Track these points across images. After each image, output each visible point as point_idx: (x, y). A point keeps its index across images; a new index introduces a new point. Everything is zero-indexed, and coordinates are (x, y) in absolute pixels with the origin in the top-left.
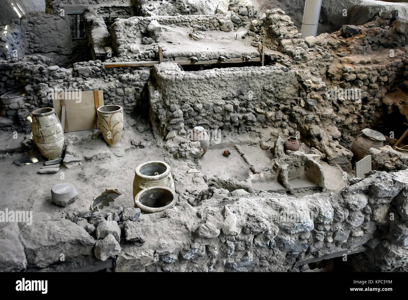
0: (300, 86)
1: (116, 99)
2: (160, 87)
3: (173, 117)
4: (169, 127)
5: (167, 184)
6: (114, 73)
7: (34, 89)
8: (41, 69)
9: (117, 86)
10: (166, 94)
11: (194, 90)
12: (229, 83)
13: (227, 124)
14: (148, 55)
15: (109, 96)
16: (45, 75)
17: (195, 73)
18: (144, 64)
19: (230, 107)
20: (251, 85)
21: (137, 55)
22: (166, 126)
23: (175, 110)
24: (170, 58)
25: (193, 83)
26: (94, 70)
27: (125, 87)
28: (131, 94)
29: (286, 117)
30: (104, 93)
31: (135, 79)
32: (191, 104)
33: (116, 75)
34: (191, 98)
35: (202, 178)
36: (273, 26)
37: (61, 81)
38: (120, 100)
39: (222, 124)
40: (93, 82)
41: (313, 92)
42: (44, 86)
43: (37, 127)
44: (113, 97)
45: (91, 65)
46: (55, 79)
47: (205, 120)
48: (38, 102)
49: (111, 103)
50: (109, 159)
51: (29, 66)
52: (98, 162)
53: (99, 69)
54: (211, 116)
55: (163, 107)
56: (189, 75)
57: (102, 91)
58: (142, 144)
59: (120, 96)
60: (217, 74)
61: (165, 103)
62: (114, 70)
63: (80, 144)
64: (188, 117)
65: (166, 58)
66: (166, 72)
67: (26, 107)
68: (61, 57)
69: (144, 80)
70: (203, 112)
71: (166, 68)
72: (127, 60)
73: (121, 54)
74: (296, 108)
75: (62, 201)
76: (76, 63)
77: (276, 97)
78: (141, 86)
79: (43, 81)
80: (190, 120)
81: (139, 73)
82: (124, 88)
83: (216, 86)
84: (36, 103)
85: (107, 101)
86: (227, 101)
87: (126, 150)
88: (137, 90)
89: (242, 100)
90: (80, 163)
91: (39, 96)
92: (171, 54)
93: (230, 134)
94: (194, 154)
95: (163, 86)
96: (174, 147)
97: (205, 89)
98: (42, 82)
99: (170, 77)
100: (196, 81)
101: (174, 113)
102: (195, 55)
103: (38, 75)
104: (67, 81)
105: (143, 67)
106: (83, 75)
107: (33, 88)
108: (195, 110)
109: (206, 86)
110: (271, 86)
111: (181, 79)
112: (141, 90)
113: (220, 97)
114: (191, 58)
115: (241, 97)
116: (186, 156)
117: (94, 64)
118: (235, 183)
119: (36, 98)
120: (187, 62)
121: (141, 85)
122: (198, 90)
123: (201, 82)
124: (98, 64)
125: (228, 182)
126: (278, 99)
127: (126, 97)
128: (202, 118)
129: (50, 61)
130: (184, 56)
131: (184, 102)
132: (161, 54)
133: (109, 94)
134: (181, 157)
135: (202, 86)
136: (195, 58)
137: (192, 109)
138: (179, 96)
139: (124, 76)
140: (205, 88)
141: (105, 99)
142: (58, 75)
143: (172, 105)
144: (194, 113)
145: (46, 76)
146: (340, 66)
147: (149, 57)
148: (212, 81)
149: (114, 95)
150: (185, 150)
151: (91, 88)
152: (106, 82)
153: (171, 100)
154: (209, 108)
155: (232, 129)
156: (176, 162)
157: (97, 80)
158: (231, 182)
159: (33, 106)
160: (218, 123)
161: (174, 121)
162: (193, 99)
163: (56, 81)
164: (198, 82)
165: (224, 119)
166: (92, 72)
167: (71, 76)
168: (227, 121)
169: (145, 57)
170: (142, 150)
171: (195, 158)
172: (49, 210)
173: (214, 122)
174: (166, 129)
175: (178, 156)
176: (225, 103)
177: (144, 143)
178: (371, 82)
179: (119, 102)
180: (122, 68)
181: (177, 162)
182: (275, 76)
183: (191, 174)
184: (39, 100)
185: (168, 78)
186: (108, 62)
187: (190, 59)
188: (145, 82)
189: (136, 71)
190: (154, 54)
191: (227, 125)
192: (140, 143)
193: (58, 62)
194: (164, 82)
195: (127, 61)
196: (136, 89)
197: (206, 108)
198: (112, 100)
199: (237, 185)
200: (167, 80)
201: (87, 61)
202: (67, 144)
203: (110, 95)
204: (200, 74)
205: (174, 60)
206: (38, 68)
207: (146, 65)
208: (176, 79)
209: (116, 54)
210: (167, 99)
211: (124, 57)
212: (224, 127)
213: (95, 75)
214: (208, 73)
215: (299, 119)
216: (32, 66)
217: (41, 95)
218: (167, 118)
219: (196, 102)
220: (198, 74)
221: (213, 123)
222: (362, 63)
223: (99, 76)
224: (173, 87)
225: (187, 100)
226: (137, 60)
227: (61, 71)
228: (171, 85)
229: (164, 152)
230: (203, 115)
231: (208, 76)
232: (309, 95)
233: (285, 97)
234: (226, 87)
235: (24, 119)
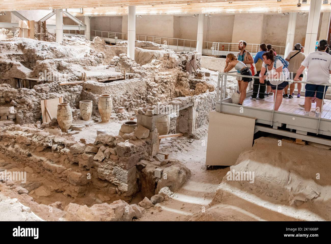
0: (148, 86)
1: (68, 102)
8: (20, 90)
9: (69, 95)
12: (124, 87)
16: (22, 93)
20: (131, 87)
24: (88, 79)
26: (51, 88)
28: (75, 99)
29: (145, 101)
31: (77, 90)
36: (126, 61)
38: (70, 103)
41: (154, 88)
42: (27, 99)
43: (65, 111)
46: (28, 95)
48: (28, 108)
58: (96, 120)
59: (69, 100)
72: (66, 81)
74: (149, 96)
77: (139, 93)
78: (79, 94)
81: (76, 87)
82: (71, 96)
88: (77, 96)
89: (128, 95)
90: (85, 128)
102: (99, 76)
106: (45, 92)
109: (117, 89)
110: (137, 87)
113: (122, 94)
115: (127, 93)
119: (26, 106)
126: (140, 94)
130: (94, 77)
135: (115, 89)
139: (72, 89)
144: (114, 102)
146: (159, 77)
148: (118, 86)
154: (119, 99)
157: (54, 93)
159: (26, 111)
176: (124, 97)
178: (171, 82)
180: (64, 86)
182: (138, 83)
187: (97, 79)
188: (81, 92)
190: (77, 77)
200: (101, 87)
203: (66, 100)
205: (90, 79)
207: (77, 83)
213: (51, 91)
215: (151, 101)
219: (115, 96)
222: (166, 75)
224: (105, 90)
226: (70, 81)
232: (153, 90)
233: (143, 92)
234: (123, 89)
235: (22, 119)
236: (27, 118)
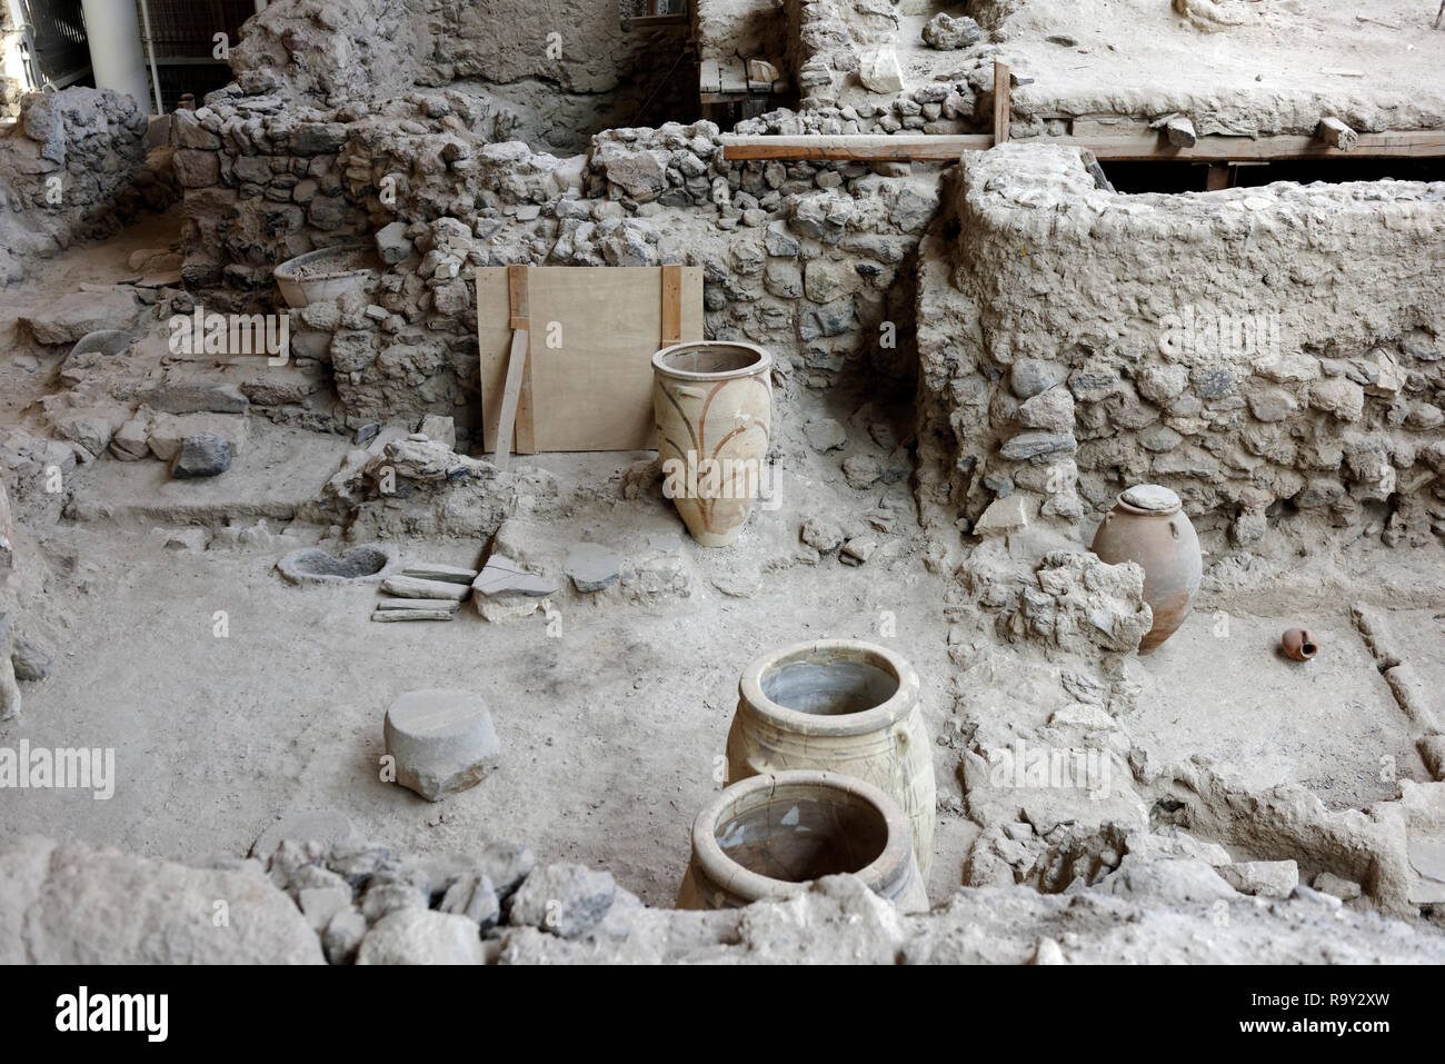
1: (762, 310)
2: (973, 266)
3: (1018, 425)
4: (995, 476)
5: (886, 765)
6: (767, 186)
7: (414, 246)
8: (450, 155)
9: (773, 252)
10: (999, 304)
11: (1146, 291)
12: (1348, 264)
13: (1321, 484)
14: (941, 102)
15: (732, 298)
16: (464, 181)
17: (1163, 204)
18: (917, 147)
19: (1346, 396)
21: (885, 104)
22: (981, 466)
23: (1035, 393)
24: (1046, 120)
25: (1146, 258)
26: (679, 169)
27: (811, 258)
28: (837, 293)
30: (707, 282)
31: (860, 220)
32: (1123, 362)
33: (777, 194)
34: (1125, 330)
35: (1123, 762)
37: (530, 212)
38: (782, 319)
39: (1290, 484)
40: (666, 226)
42: (455, 232)
44: (750, 300)
45: (670, 144)
46: (506, 202)
47: (1197, 454)
48: (421, 303)
49: (739, 332)
50: (677, 600)
51: (406, 140)
52: (627, 609)
53: (700, 166)
54: (1234, 435)
55: (980, 369)
56: (1127, 212)
57: (698, 273)
58: (852, 546)
59: (782, 298)
60: (1287, 212)
61: (987, 348)
62: (771, 173)
63: (566, 512)
64: (1105, 432)
65: (1030, 121)
66: (1013, 191)
67: (369, 323)
68: (564, 104)
69: (905, 226)
70: (1185, 411)
71: (1017, 172)
72: (836, 124)
73: (814, 97)
75: (422, 771)
76: (604, 133)
78: (885, 259)
79: (453, 208)
80: (1113, 446)
81: (882, 189)
82: (803, 261)
83: (1274, 275)
84: (412, 310)
85: (717, 320)
86: (1331, 364)
87: (770, 568)
88: (867, 274)
89: (1422, 362)
90: (547, 604)
91: (424, 278)
92: (1058, 102)
93: (1336, 540)
94: (1099, 630)
95: (984, 263)
96: (1009, 582)
97: (1211, 288)
98: (449, 214)
99: (1024, 221)
100: (1163, 247)
101: (1026, 406)
102: (1184, 107)
103: (437, 179)
104: (551, 215)
105: (906, 160)
106: (626, 193)
107: (409, 237)
108: (1144, 400)
109: (1214, 275)
111: (1083, 234)
112: (885, 276)
113: (1291, 339)
114: (1157, 124)
115: (1419, 344)
116: (1055, 634)
117: (684, 141)
118: (1302, 816)
119: (413, 284)
120: (1134, 144)
121: (888, 255)
122: (1167, 291)
123: (1192, 255)
124: (702, 143)
125: (1263, 803)
127: (812, 307)
128: (1177, 440)
129: (515, 118)
130: (1126, 114)
131: (1088, 352)
132: (1001, 103)
133: (728, 288)
134: (1032, 633)
135: (1192, 272)
136: (1184, 125)
137: (1127, 389)
138: (1060, 318)
139: (810, 204)
140: (1210, 286)
141: (708, 308)
142: (519, 183)
143: (1021, 366)
144: (1137, 411)
145: (467, 190)
147: (944, 115)
148: (1249, 248)
149: (756, 293)
150: (1058, 604)
151: (649, 252)
152: (723, 229)
153: (1021, 337)
154: (1220, 390)
155: (1349, 519)
156: (1002, 659)
157: (687, 216)
158: (1279, 807)
159: (397, 321)
160: (1269, 474)
161: (1024, 446)
162: (1138, 340)
163: (509, 210)
164: (1172, 253)
165: (1303, 458)
166: (669, 178)
167: (574, 191)
168: (1325, 472)
169: (923, 114)
170: (852, 574)
171: (1104, 649)
172: (365, 804)
173: (1245, 471)
174: (982, 484)
175: (1018, 628)
176: (1318, 374)
177: (863, 545)
179: (776, 329)
180: (810, 164)
181: (1009, 657)
183: (1068, 731)
184: (428, 294)
185: (1017, 225)
186: (748, 134)
187: (1153, 129)
188: (906, 239)
189: (873, 181)
190: (970, 97)
191: (1322, 493)
192: (847, 540)
193: (549, 124)
194: (993, 244)
195: (833, 132)
196: (861, 271)
197: (1205, 388)
198: (741, 318)
199: (1315, 828)
200: (1006, 235)
201: (656, 125)
202: (506, 509)
203: (736, 290)
204: (1186, 209)
205: (1069, 131)
206: (439, 148)
207: (925, 153)
208: (1053, 232)
209: (791, 94)
210: (999, 328)
211: (826, 110)
212: (1302, 503)
213: (681, 191)
214: (1237, 205)
216: (417, 139)
217: (433, 274)
218: (991, 425)
219: (1155, 356)
220: (1175, 209)
221: (1239, 474)
223: (695, 197)
224: (1036, 269)
225: (1106, 343)
226: (883, 128)
227: (533, 169)
228: (1026, 260)
229: (952, 596)
230: (1189, 426)
231: (1231, 223)
234: (1333, 282)
235: (356, 377)
236: (387, 377)
